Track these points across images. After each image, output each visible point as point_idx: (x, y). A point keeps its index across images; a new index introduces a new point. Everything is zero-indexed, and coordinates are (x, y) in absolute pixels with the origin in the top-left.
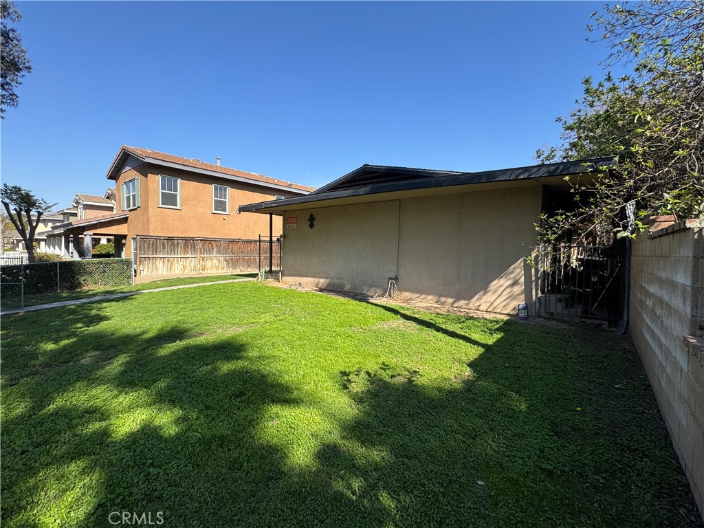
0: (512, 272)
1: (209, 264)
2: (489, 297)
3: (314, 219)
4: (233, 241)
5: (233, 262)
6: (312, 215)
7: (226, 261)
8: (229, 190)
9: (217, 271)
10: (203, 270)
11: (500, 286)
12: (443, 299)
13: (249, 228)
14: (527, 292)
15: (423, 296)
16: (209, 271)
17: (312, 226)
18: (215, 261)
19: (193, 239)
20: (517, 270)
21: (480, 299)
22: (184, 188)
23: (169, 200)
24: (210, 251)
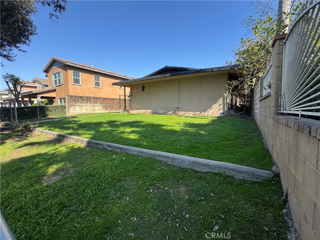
0: (219, 101)
1: (96, 108)
2: (212, 111)
3: (144, 88)
4: (105, 99)
5: (106, 108)
6: (143, 86)
7: (103, 107)
8: (101, 77)
9: (99, 111)
10: (94, 110)
11: (215, 107)
12: (196, 113)
13: (109, 94)
14: (224, 108)
15: (189, 112)
16: (96, 111)
17: (143, 90)
18: (99, 107)
19: (90, 97)
20: (221, 101)
21: (208, 112)
22: (82, 76)
23: (77, 81)
24: (97, 103)
